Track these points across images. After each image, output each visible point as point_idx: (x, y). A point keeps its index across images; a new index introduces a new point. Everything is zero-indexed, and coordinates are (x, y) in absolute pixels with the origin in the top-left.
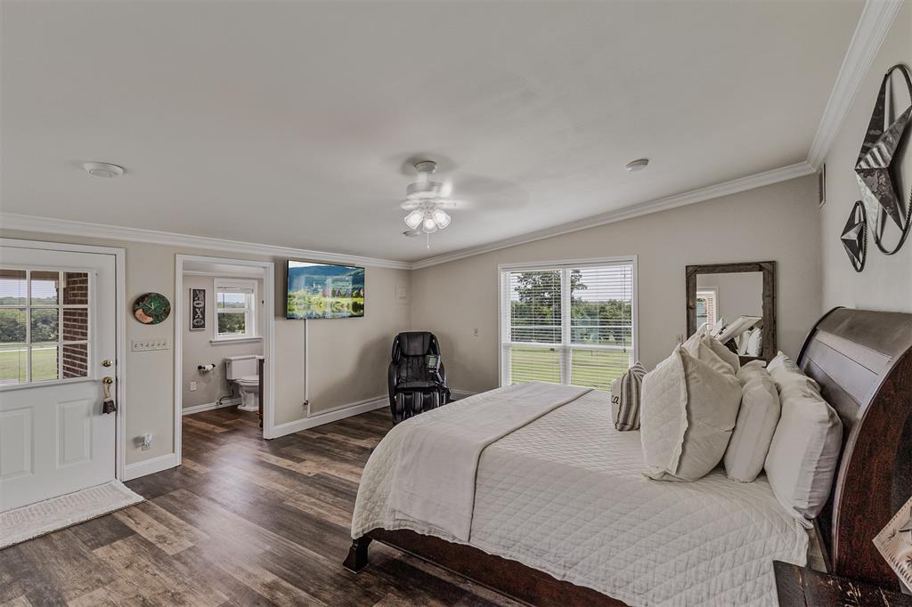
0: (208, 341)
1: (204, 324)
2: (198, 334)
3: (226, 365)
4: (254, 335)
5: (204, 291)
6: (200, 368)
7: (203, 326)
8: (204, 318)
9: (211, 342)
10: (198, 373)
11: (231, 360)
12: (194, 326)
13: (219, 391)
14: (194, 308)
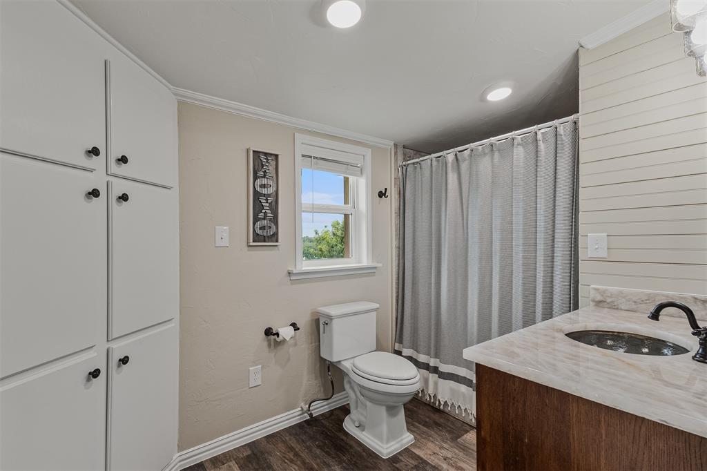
0: (286, 272)
1: (276, 234)
2: (264, 255)
3: (319, 326)
4: (365, 261)
5: (277, 156)
6: (268, 332)
7: (274, 237)
8: (275, 220)
9: (289, 274)
10: (266, 344)
11: (330, 318)
12: (257, 238)
13: (307, 381)
14: (256, 194)
